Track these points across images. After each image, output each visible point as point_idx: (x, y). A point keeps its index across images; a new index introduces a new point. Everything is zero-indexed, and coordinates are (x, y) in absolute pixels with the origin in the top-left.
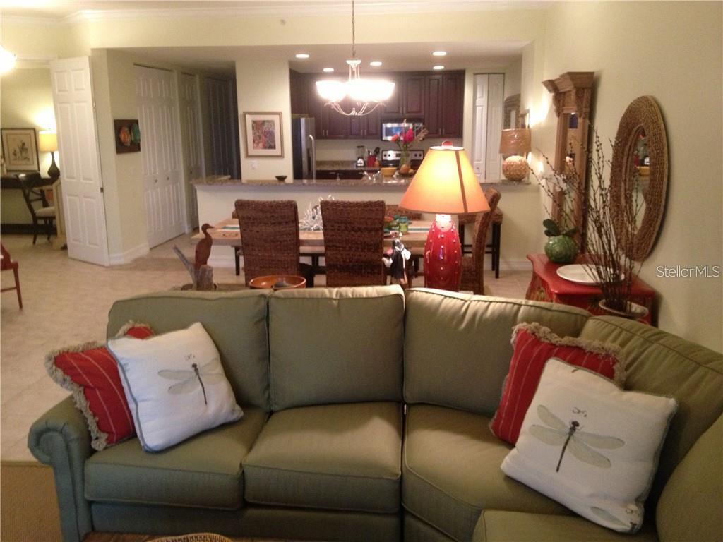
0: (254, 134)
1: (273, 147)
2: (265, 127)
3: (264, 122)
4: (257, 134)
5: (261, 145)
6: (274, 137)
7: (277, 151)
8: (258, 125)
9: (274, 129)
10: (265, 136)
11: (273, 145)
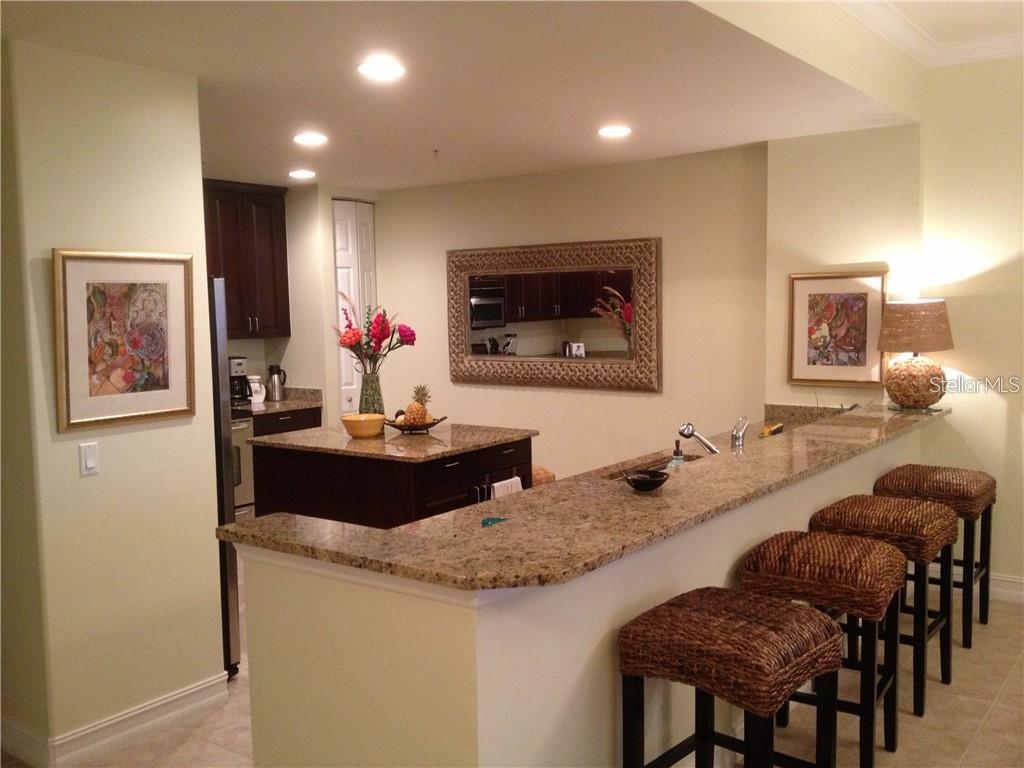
0: (93, 337)
1: (160, 383)
2: (136, 312)
3: (131, 289)
4: (107, 337)
5: (117, 376)
6: (164, 347)
7: (171, 399)
8: (107, 301)
9: (164, 314)
10: (135, 344)
11: (159, 373)
